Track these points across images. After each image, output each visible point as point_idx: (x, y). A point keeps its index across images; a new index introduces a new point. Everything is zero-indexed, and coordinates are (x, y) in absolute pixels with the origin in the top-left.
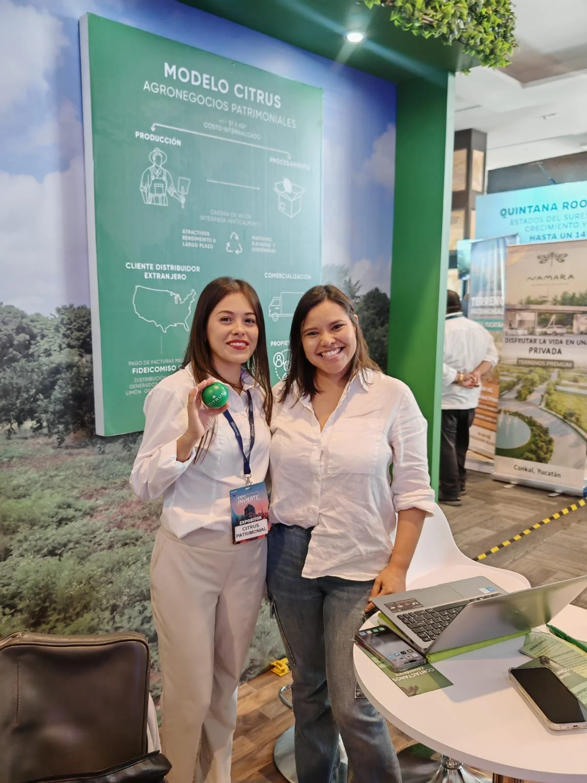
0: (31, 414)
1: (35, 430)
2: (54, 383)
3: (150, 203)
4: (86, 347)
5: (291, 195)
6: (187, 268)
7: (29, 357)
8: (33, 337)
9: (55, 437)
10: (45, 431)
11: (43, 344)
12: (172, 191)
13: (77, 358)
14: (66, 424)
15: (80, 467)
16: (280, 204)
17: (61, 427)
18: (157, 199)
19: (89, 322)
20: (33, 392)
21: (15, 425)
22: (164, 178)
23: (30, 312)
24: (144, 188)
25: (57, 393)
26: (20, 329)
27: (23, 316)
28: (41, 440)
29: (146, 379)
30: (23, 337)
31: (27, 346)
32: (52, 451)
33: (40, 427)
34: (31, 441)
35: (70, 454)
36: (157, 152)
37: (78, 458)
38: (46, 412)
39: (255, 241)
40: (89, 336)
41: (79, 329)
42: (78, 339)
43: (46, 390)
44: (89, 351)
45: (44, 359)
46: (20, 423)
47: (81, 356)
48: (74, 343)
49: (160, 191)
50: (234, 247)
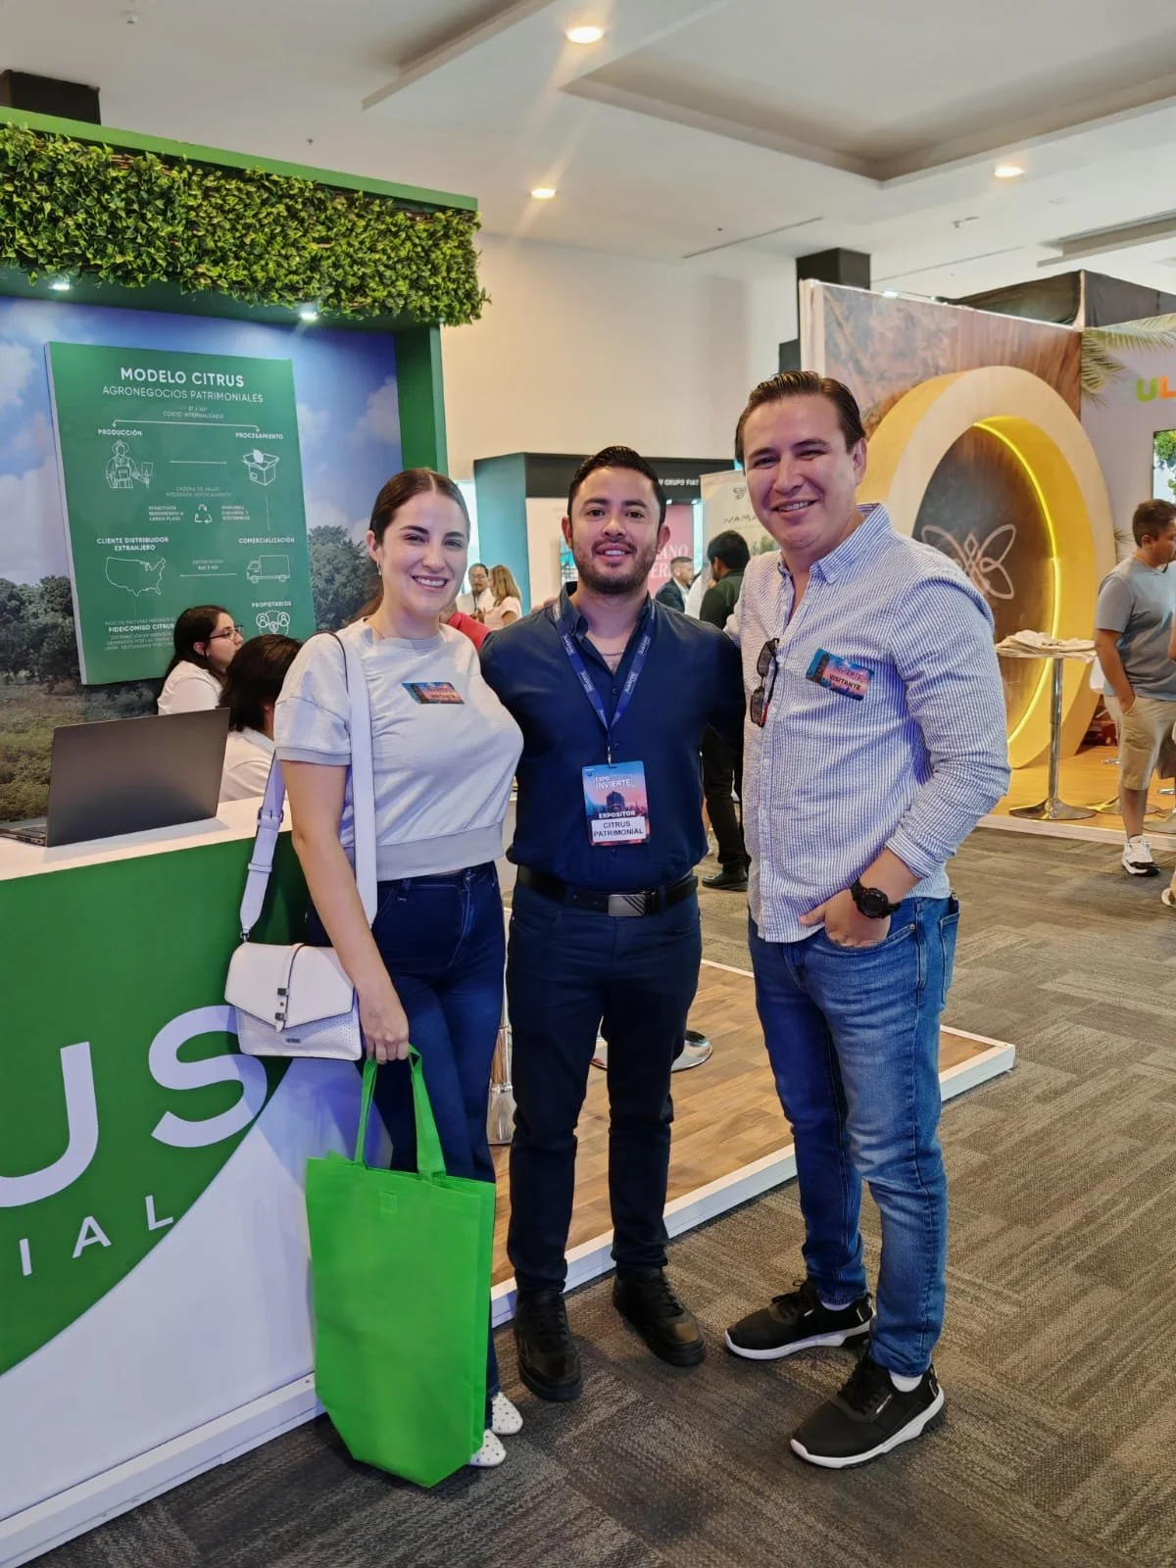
0: (24, 665)
1: (28, 678)
2: (43, 640)
3: (116, 487)
4: (68, 611)
5: (263, 465)
6: (156, 540)
7: (21, 619)
8: (22, 603)
9: (46, 685)
10: (37, 679)
11: (32, 609)
12: (136, 475)
13: (60, 620)
14: (55, 674)
15: (70, 711)
16: (251, 474)
17: (51, 677)
18: (122, 483)
19: (69, 589)
20: (25, 647)
21: (12, 674)
22: (128, 465)
23: (19, 583)
24: (110, 476)
25: (45, 648)
26: (12, 597)
27: (14, 586)
28: (34, 687)
29: (122, 637)
30: (14, 603)
31: (18, 610)
32: (43, 696)
33: (33, 676)
34: (26, 686)
35: (60, 700)
36: (120, 443)
37: (67, 704)
38: (37, 664)
39: (225, 510)
40: (71, 601)
41: (61, 596)
42: (61, 604)
43: (36, 645)
44: (71, 614)
45: (32, 621)
46: (16, 673)
47: (64, 618)
48: (58, 607)
49: (125, 476)
50: (203, 517)
